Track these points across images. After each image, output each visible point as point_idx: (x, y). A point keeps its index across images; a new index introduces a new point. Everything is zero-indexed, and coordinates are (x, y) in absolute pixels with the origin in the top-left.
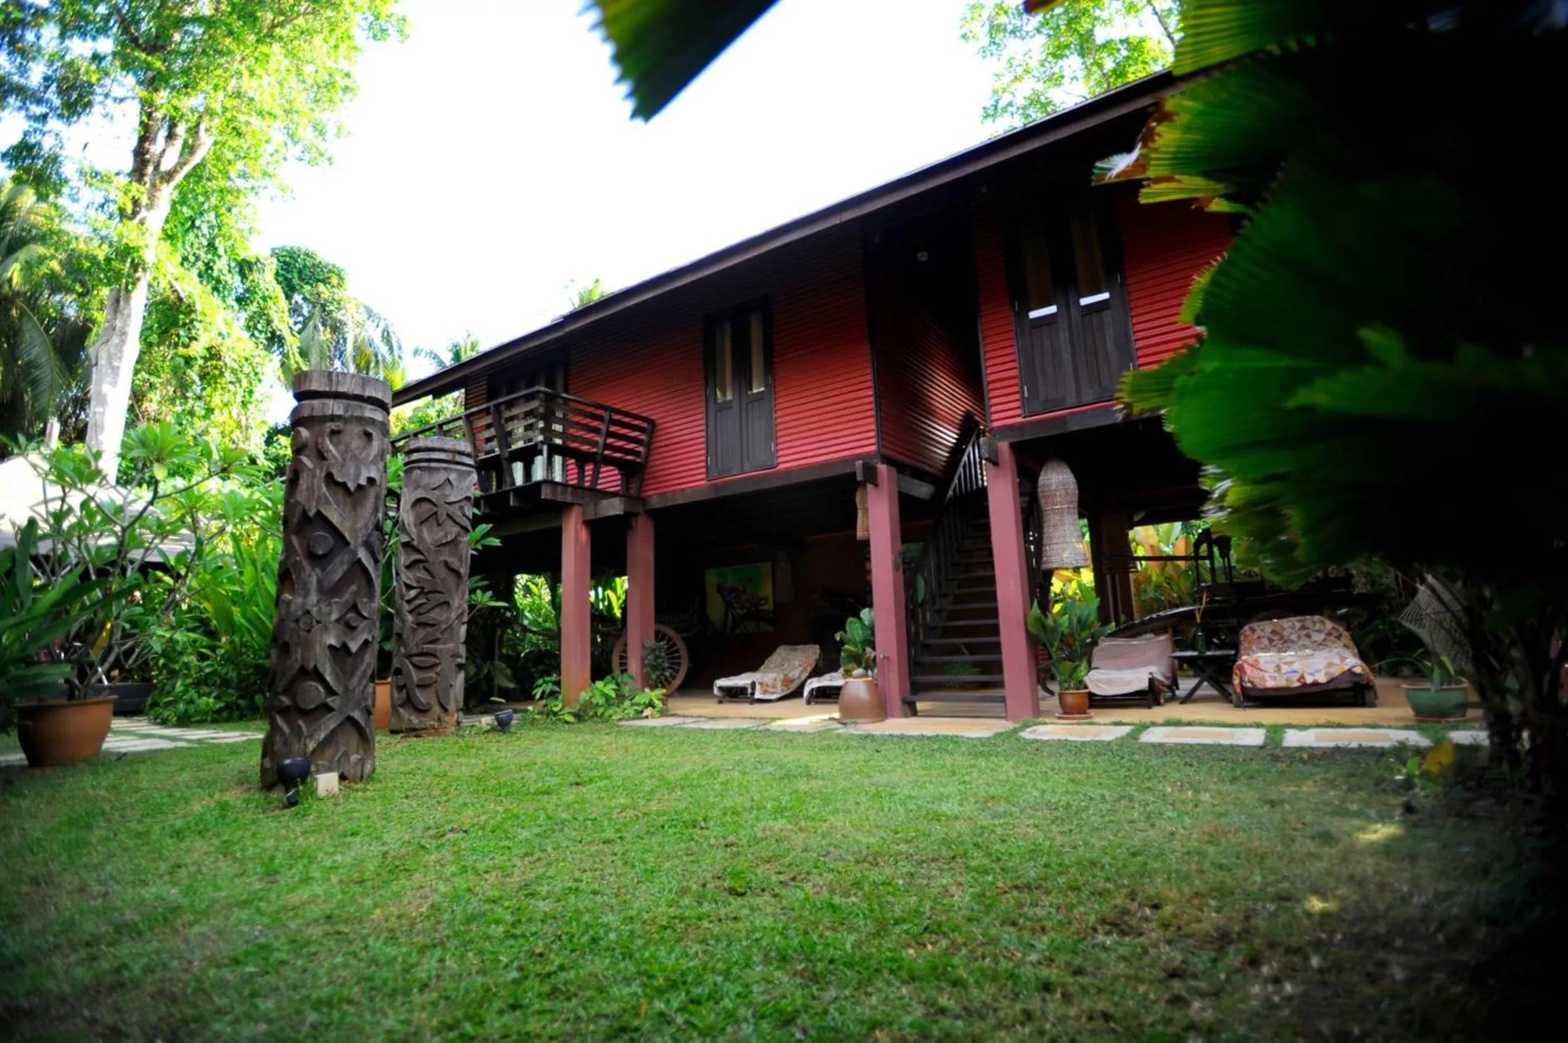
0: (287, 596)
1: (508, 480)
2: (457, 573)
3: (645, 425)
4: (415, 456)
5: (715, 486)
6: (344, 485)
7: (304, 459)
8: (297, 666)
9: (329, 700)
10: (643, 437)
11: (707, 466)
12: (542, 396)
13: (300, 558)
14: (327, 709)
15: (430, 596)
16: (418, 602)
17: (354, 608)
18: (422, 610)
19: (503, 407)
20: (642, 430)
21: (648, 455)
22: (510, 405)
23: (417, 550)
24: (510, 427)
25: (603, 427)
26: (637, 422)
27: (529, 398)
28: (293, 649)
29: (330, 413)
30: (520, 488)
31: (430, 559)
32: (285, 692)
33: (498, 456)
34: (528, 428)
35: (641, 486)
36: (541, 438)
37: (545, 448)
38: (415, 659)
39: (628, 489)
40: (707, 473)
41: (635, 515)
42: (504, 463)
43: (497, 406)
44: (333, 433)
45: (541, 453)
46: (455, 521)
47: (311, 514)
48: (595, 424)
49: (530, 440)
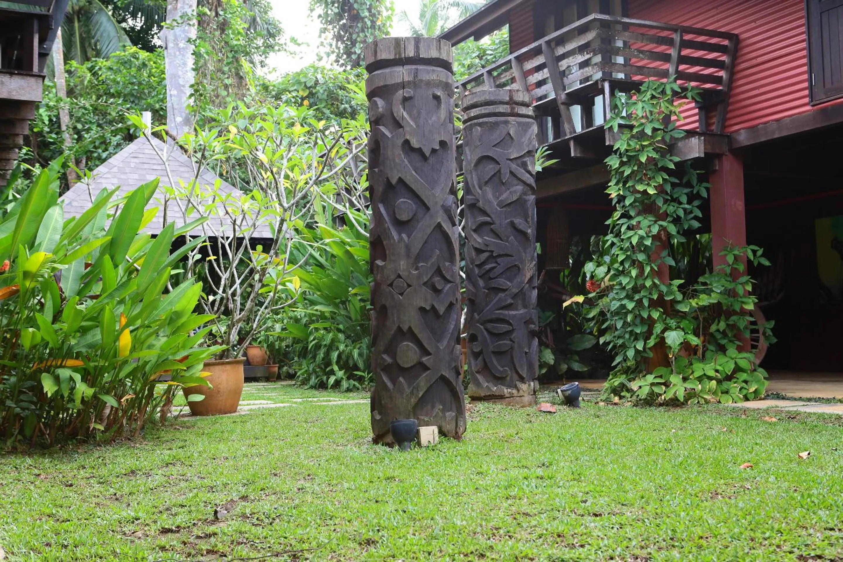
0: (379, 263)
1: (566, 126)
2: (523, 234)
3: (726, 43)
4: (474, 112)
5: (824, 111)
6: (419, 151)
7: (382, 128)
8: (395, 328)
9: (424, 359)
10: (724, 58)
11: (811, 88)
12: (598, 24)
13: (389, 224)
14: (423, 367)
15: (499, 260)
16: (488, 267)
17: (439, 272)
18: (492, 275)
19: (553, 44)
20: (722, 49)
21: (732, 80)
22: (561, 41)
23: (484, 213)
24: (564, 64)
25: (673, 52)
26: (714, 41)
27: (583, 30)
28: (389, 312)
29: (400, 80)
30: (581, 136)
31: (497, 221)
32: (386, 352)
33: (554, 100)
34: (584, 65)
35: (725, 120)
36: (598, 75)
37: (607, 85)
38: (489, 326)
39: (708, 125)
40: (811, 96)
41: (719, 156)
42: (562, 108)
43: (548, 43)
44: (405, 100)
45: (602, 92)
46: (519, 179)
47: (394, 181)
48: (662, 48)
49: (587, 79)
